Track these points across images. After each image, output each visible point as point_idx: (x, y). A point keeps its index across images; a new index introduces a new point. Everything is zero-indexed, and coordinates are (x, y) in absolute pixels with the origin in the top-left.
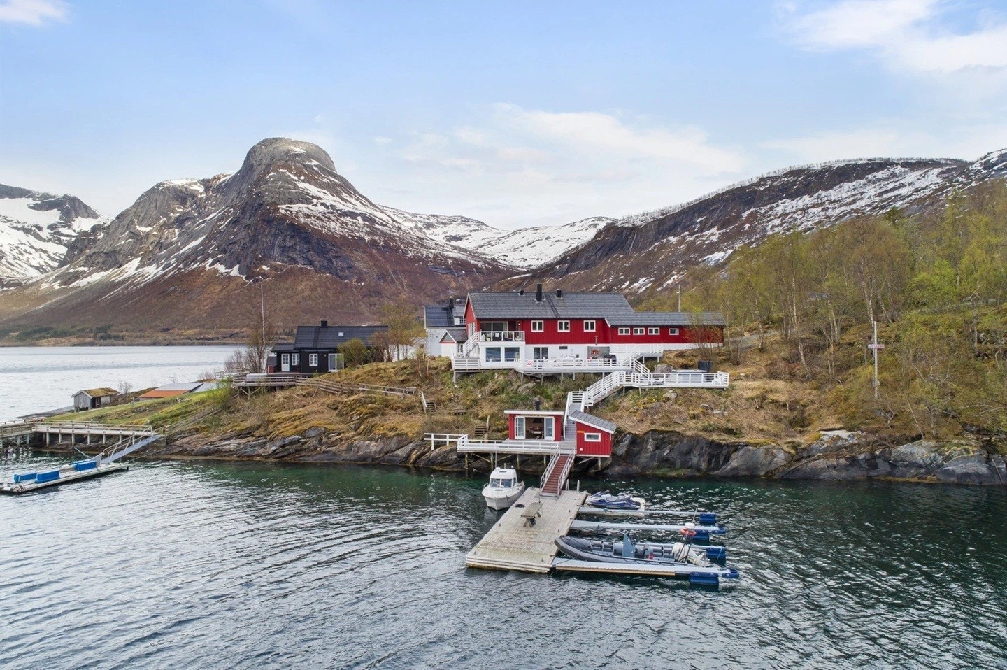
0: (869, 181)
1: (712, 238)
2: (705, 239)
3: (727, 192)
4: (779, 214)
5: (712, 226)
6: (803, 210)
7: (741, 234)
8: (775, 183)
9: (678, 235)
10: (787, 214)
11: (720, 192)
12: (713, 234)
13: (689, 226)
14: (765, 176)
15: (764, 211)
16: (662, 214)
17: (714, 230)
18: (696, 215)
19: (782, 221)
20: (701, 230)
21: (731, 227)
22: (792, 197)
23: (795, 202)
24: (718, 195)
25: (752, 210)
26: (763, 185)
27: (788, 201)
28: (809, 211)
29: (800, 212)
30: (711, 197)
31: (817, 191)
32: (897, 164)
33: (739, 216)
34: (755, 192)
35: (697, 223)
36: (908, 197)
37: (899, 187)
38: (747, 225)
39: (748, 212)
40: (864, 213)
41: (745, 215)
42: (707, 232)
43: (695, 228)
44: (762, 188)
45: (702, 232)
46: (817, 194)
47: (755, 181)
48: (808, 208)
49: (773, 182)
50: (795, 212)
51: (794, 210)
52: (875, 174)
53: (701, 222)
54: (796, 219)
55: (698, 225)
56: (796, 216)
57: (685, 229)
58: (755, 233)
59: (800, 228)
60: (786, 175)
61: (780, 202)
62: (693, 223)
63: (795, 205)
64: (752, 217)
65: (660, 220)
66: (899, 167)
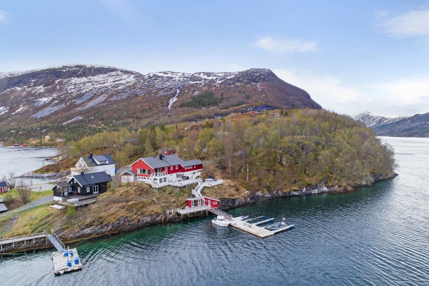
0: (109, 75)
1: (40, 90)
2: (36, 90)
3: (47, 70)
4: (73, 84)
5: (40, 85)
6: (83, 83)
7: (55, 90)
8: (71, 69)
9: (22, 87)
10: (77, 84)
11: (44, 69)
12: (41, 89)
13: (27, 83)
14: (65, 65)
15: (65, 81)
16: (11, 75)
17: (41, 87)
18: (31, 78)
19: (74, 86)
20: (35, 85)
21: (50, 86)
22: (78, 76)
23: (79, 79)
24: (43, 70)
25: (60, 80)
26: (65, 69)
27: (76, 78)
28: (86, 84)
29: (82, 84)
30: (39, 70)
31: (89, 76)
32: (119, 70)
33: (54, 82)
34: (61, 72)
35: (32, 82)
36: (125, 84)
37: (121, 80)
38: (58, 87)
39: (58, 80)
40: (109, 88)
41: (57, 82)
42: (37, 87)
43: (30, 85)
44: (64, 71)
45: (35, 87)
46: (89, 77)
47: (61, 67)
48: (86, 83)
49: (70, 69)
50: (80, 84)
51: (79, 83)
52: (111, 73)
53: (34, 82)
54: (81, 87)
55: (33, 83)
56: (80, 85)
57: (25, 84)
58: (62, 91)
59: (83, 92)
60: (75, 67)
61: (73, 78)
62: (29, 82)
63: (80, 81)
64: (60, 83)
65: (9, 78)
66: (119, 71)
